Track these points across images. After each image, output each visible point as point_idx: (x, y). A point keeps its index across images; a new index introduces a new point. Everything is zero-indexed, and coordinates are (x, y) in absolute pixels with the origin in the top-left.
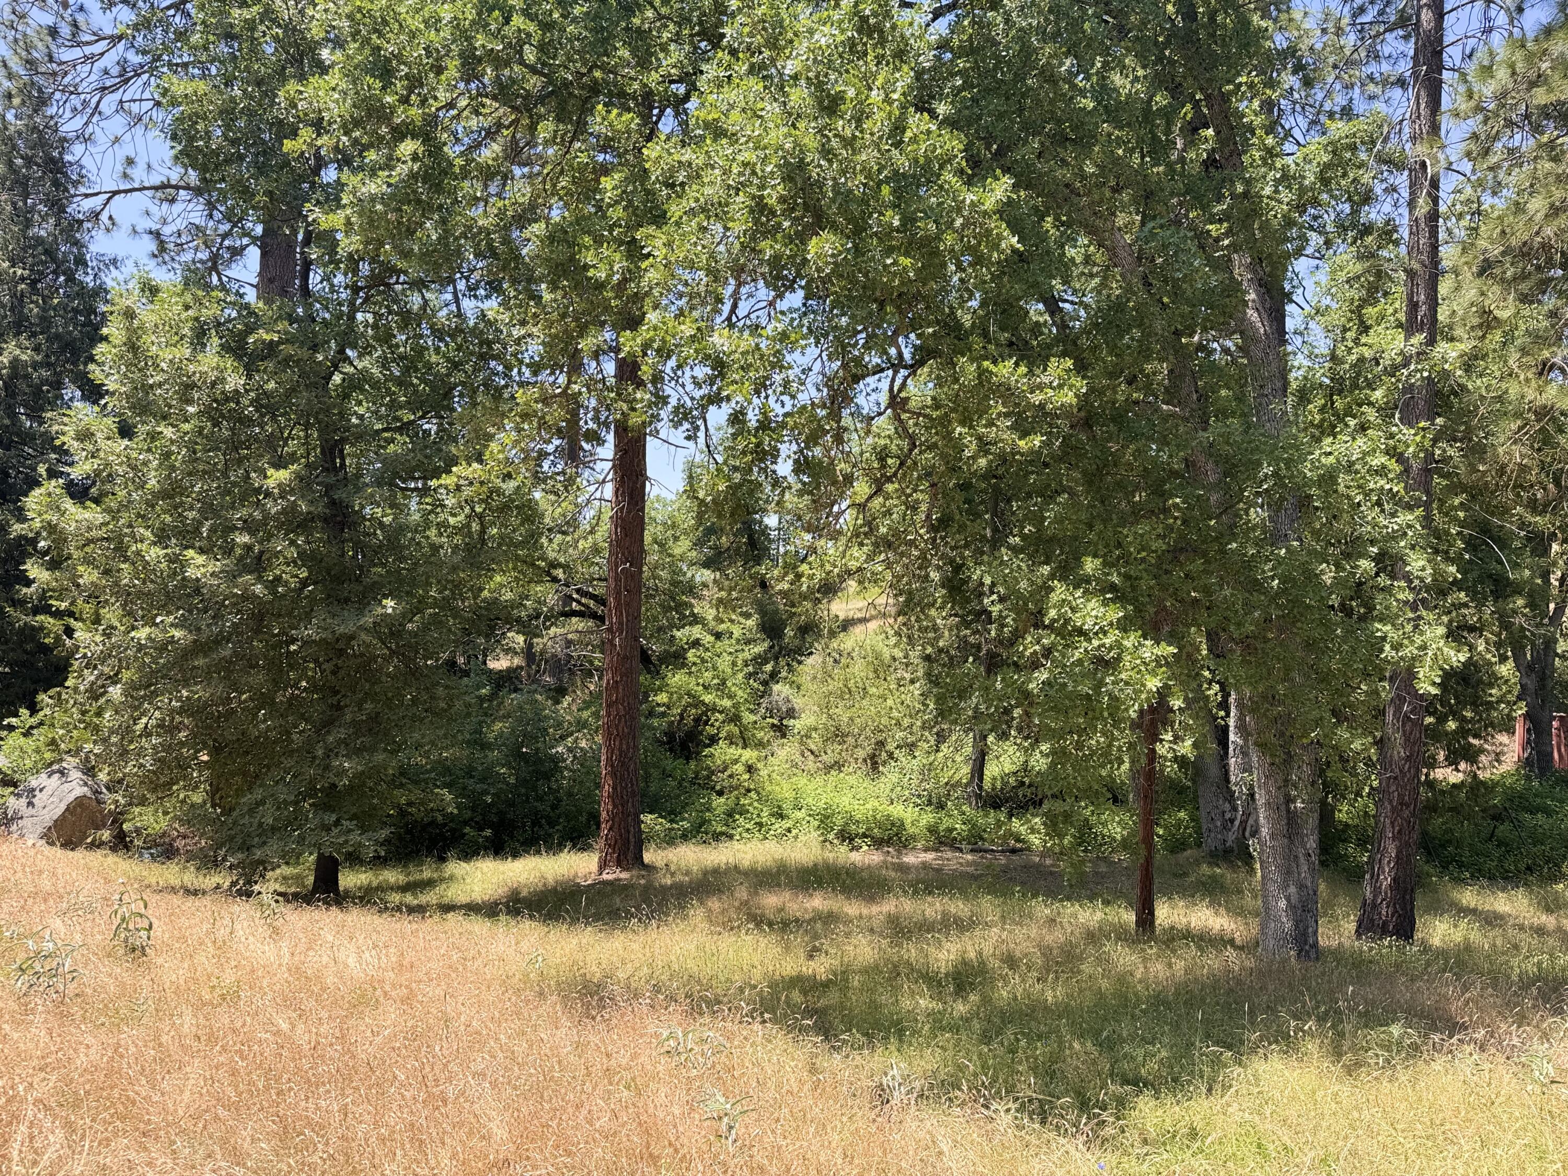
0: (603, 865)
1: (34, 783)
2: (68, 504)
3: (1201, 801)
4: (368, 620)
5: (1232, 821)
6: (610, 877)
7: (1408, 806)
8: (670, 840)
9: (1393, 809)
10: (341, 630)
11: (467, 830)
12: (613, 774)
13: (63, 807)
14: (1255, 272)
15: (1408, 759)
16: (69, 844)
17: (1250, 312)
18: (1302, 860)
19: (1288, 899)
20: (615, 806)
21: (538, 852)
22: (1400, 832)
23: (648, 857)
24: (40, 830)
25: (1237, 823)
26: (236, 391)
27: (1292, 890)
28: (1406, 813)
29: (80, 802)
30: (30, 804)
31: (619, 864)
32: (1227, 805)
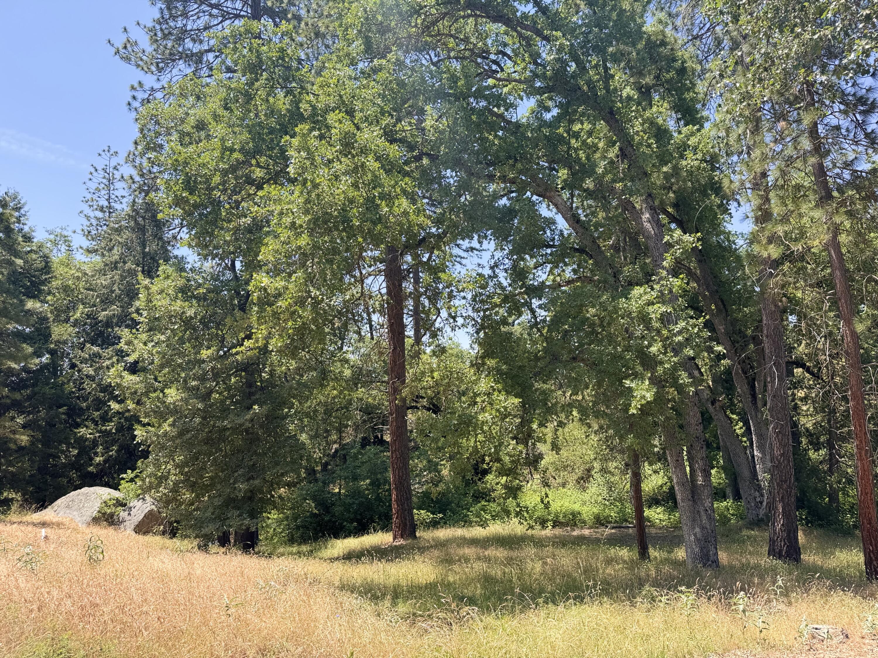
0: (395, 538)
1: (132, 505)
2: (125, 374)
3: (741, 492)
5: (761, 503)
6: (397, 544)
7: (786, 481)
8: (435, 524)
9: (778, 484)
10: (239, 422)
11: (345, 523)
12: (396, 489)
13: (143, 515)
14: (647, 203)
15: (782, 455)
16: (146, 533)
17: (645, 224)
18: (703, 513)
19: (695, 535)
20: (398, 505)
21: (368, 534)
22: (782, 497)
23: (418, 534)
24: (133, 527)
25: (765, 504)
26: (191, 317)
27: (697, 530)
28: (785, 486)
29: (151, 512)
30: (129, 514)
31: (402, 537)
32: (757, 493)
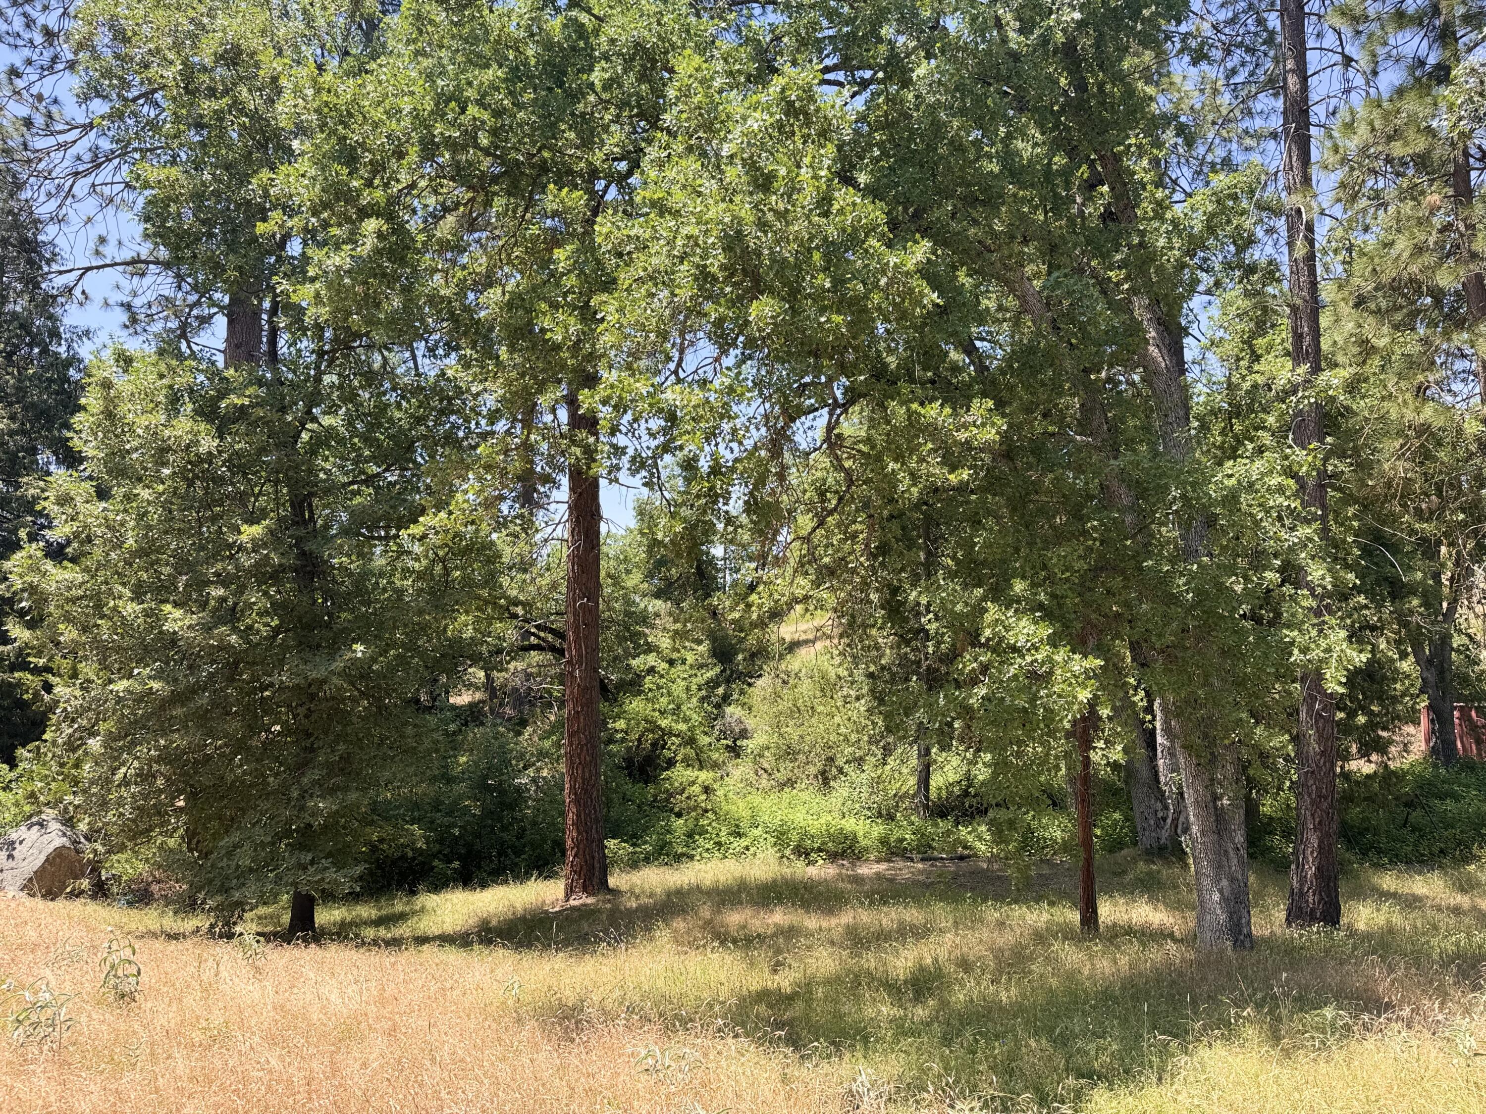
0: (570, 892)
1: (14, 836)
2: (49, 565)
3: (1135, 802)
4: (338, 665)
5: (1164, 819)
6: (576, 904)
7: (1326, 798)
8: (634, 864)
9: (1313, 802)
10: (314, 675)
11: (436, 863)
12: (577, 802)
13: (43, 858)
14: (1153, 312)
15: (1323, 753)
16: (50, 895)
17: (1151, 348)
18: (1232, 854)
19: (1221, 891)
20: (579, 833)
21: (506, 882)
22: (1320, 823)
23: (612, 882)
24: (20, 882)
25: (1169, 821)
26: (210, 453)
27: (1225, 883)
28: (1325, 805)
29: (59, 852)
30: (10, 857)
31: (585, 889)
32: (1159, 804)
